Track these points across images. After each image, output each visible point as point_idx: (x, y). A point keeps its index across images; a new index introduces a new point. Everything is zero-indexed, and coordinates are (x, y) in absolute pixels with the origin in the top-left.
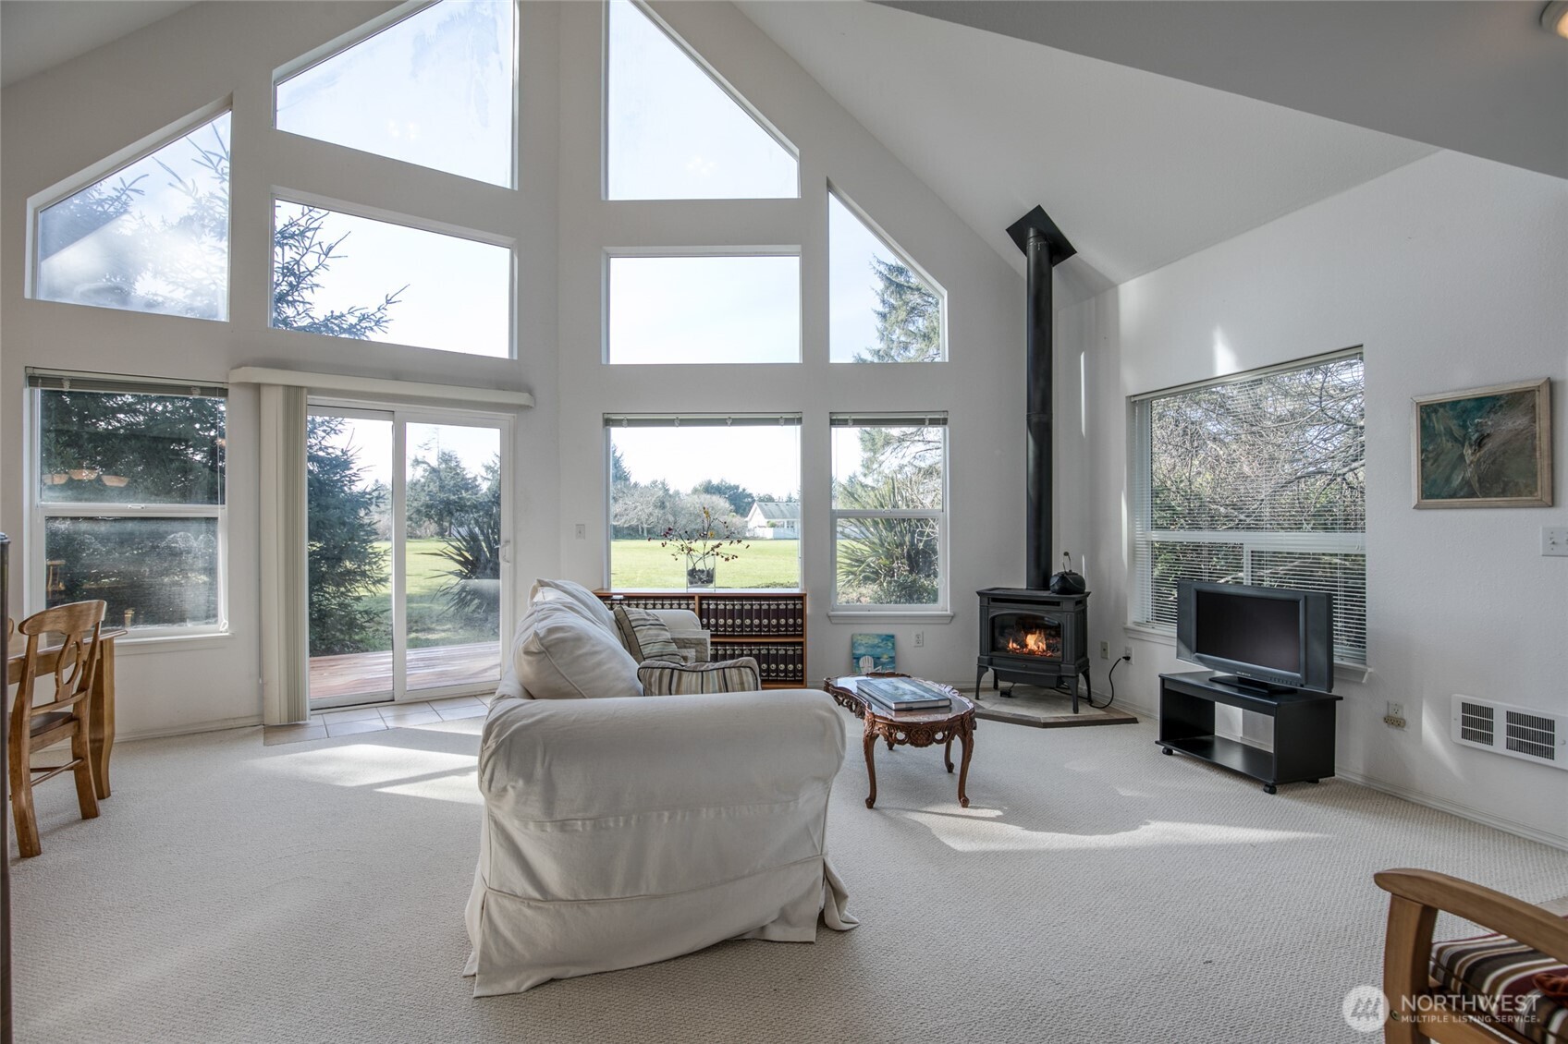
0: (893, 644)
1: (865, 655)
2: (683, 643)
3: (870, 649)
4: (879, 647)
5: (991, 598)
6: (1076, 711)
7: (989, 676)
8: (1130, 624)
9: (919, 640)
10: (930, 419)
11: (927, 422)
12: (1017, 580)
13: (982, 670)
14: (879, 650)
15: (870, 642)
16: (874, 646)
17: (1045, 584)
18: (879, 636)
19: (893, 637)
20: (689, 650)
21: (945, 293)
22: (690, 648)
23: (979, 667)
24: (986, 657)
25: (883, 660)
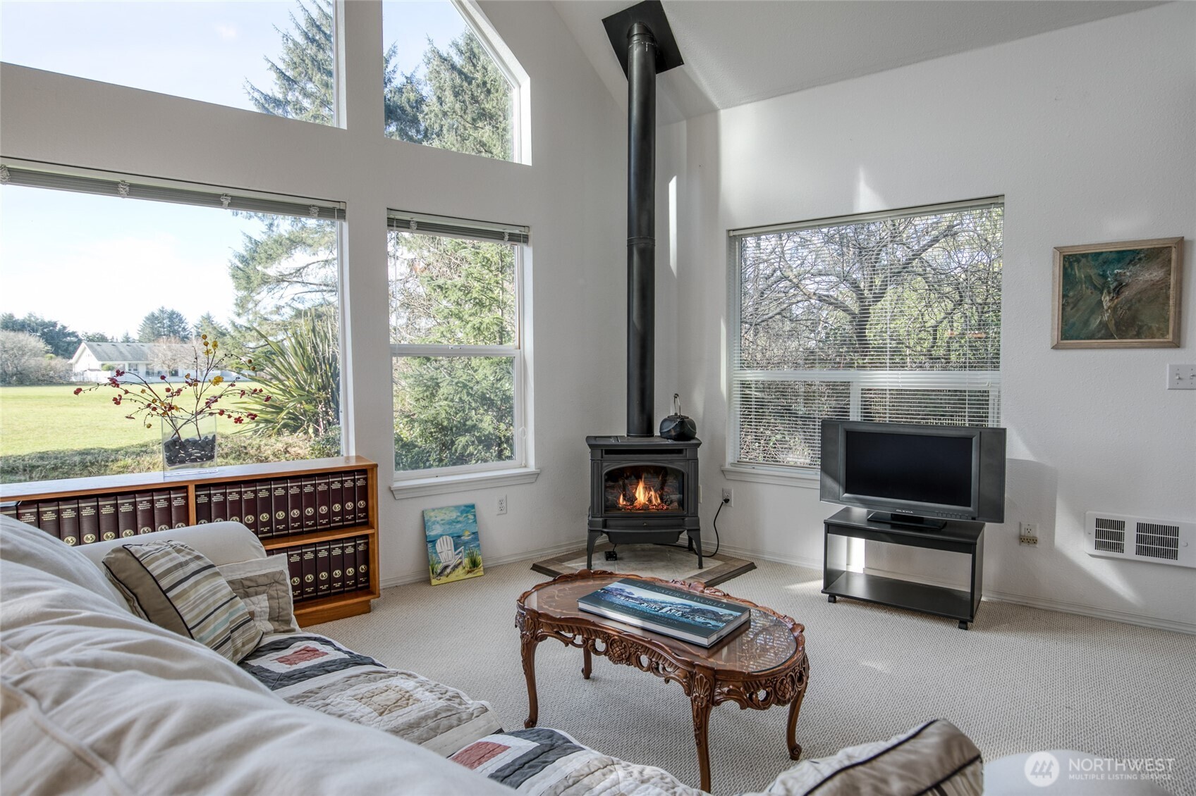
0: (475, 516)
1: (441, 536)
2: (244, 588)
3: (448, 526)
4: (458, 522)
5: (601, 449)
6: (701, 567)
7: (602, 540)
8: (727, 466)
9: (503, 507)
10: (510, 234)
11: (507, 237)
12: (618, 428)
13: (593, 533)
14: (459, 526)
15: (447, 518)
16: (451, 523)
17: (647, 429)
18: (457, 507)
19: (473, 506)
20: (254, 599)
21: (526, 81)
22: (257, 594)
23: (591, 531)
24: (601, 519)
25: (465, 538)
